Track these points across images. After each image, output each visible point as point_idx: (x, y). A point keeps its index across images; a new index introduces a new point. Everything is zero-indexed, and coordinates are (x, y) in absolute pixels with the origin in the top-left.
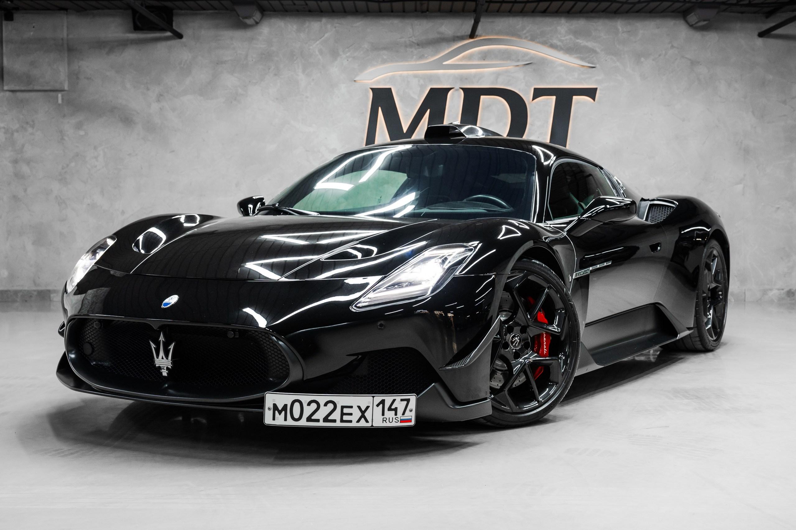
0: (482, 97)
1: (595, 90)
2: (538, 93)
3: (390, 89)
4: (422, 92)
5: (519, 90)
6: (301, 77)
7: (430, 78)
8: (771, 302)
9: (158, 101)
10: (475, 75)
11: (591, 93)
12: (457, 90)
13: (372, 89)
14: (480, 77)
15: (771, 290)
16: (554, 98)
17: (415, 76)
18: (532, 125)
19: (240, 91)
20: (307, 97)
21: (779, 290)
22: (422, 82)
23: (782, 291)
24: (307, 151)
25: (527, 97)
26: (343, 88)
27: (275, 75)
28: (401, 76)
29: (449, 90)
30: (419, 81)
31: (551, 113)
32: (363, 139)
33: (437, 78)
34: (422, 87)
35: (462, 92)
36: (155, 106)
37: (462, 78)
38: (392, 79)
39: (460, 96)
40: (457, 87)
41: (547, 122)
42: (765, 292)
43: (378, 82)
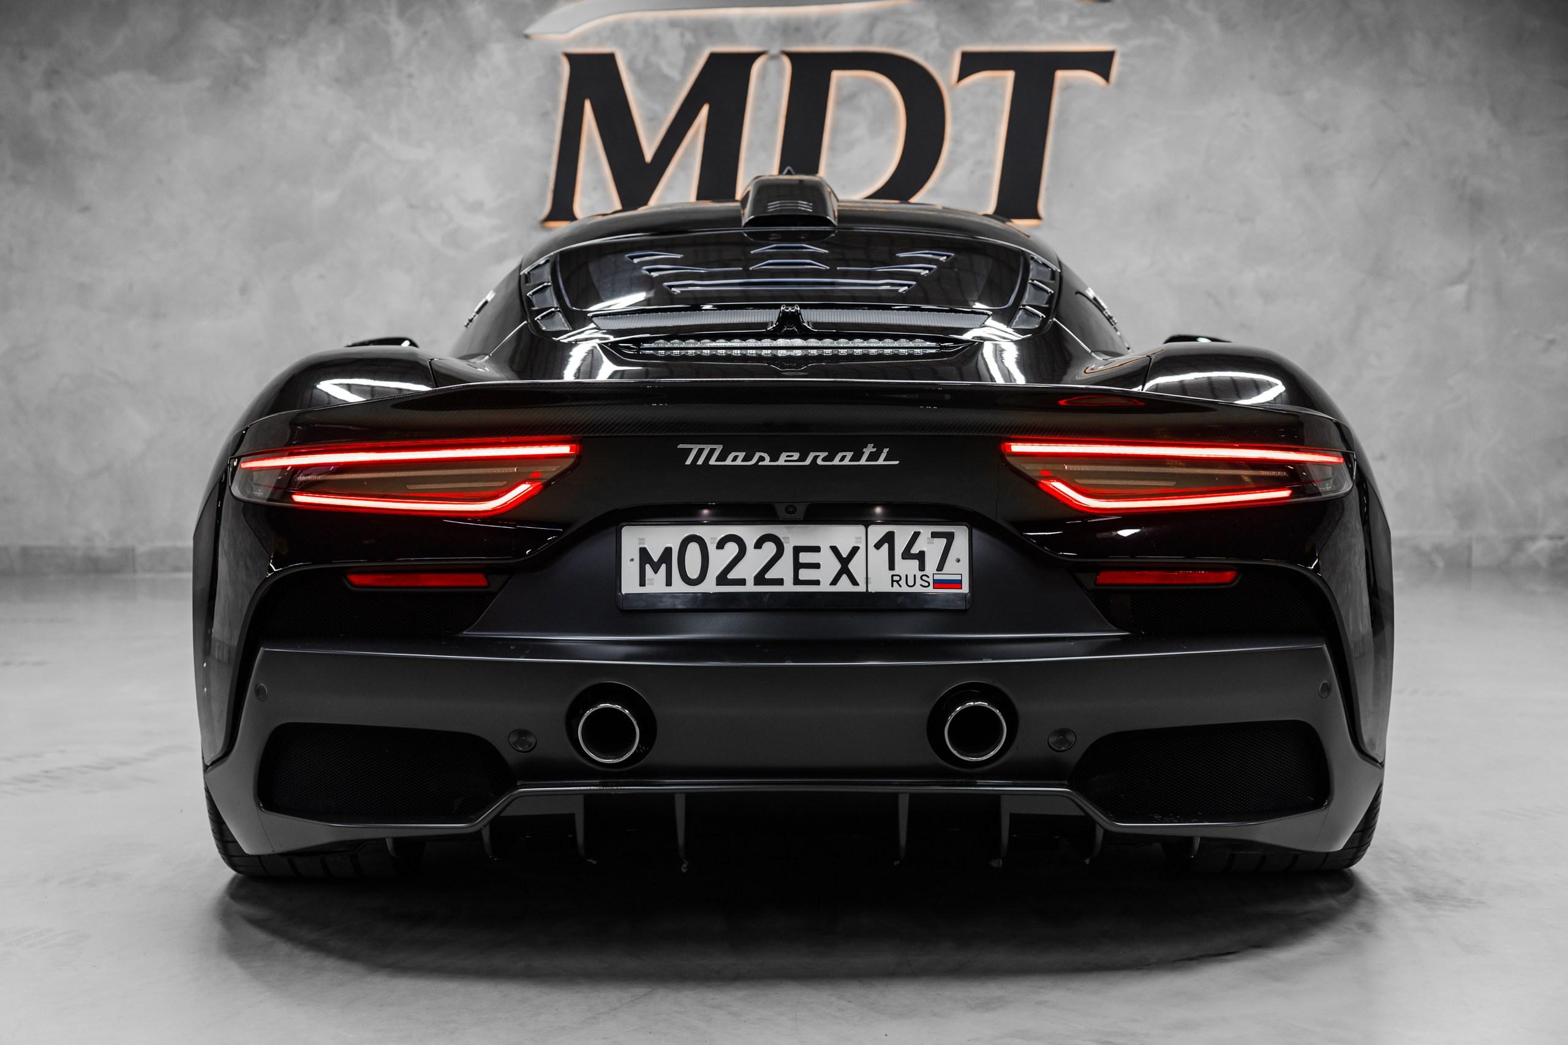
0: (836, 75)
1: (1109, 56)
2: (972, 63)
3: (610, 58)
4: (689, 62)
5: (926, 56)
6: (397, 28)
7: (709, 29)
8: (1533, 568)
9: (49, 86)
10: (819, 21)
11: (1100, 63)
12: (774, 57)
13: (571, 57)
14: (829, 26)
15: (1533, 538)
16: (1010, 76)
17: (673, 24)
18: (956, 141)
19: (248, 61)
20: (410, 76)
21: (1551, 538)
22: (689, 37)
23: (1560, 543)
24: (411, 206)
25: (945, 74)
26: (498, 53)
27: (333, 21)
28: (638, 23)
29: (753, 57)
30: (682, 35)
31: (1002, 112)
32: (547, 177)
33: (726, 29)
34: (691, 50)
35: (787, 63)
36: (41, 100)
37: (788, 29)
38: (617, 31)
39: (780, 72)
40: (775, 50)
41: (994, 134)
42: (1518, 545)
43: (584, 39)
